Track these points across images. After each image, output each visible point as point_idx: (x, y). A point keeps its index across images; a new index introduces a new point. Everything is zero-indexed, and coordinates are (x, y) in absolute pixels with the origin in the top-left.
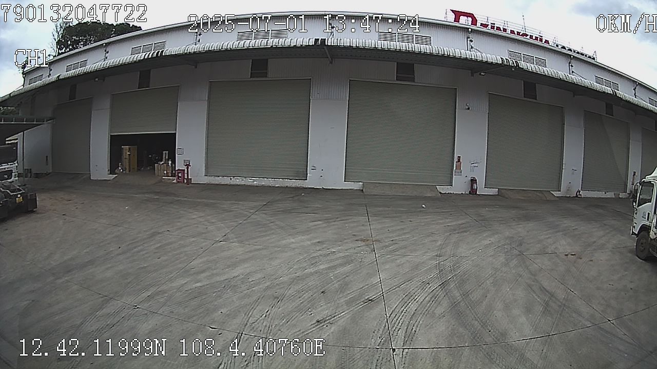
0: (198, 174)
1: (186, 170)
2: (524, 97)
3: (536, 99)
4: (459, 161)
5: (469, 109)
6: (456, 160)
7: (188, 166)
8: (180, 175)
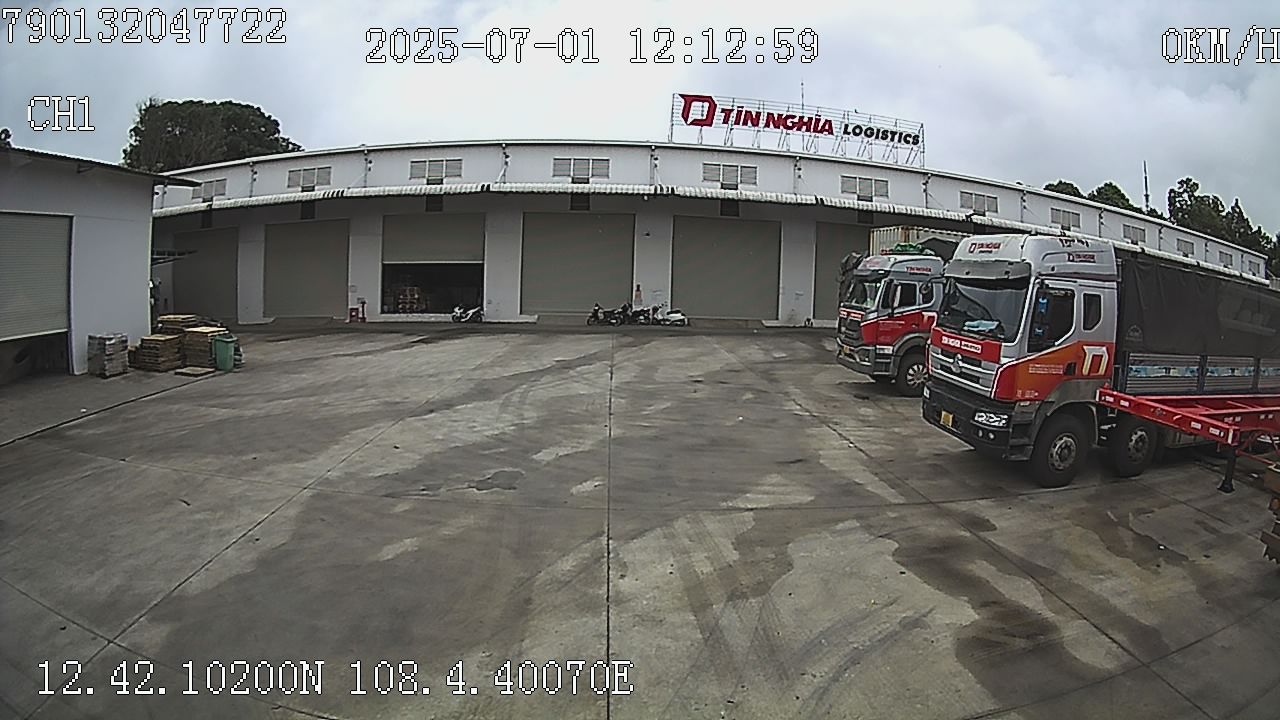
0: (374, 312)
1: (361, 309)
2: (721, 214)
3: (738, 215)
4: (638, 290)
5: (648, 235)
6: (635, 288)
7: (364, 303)
8: (354, 314)
